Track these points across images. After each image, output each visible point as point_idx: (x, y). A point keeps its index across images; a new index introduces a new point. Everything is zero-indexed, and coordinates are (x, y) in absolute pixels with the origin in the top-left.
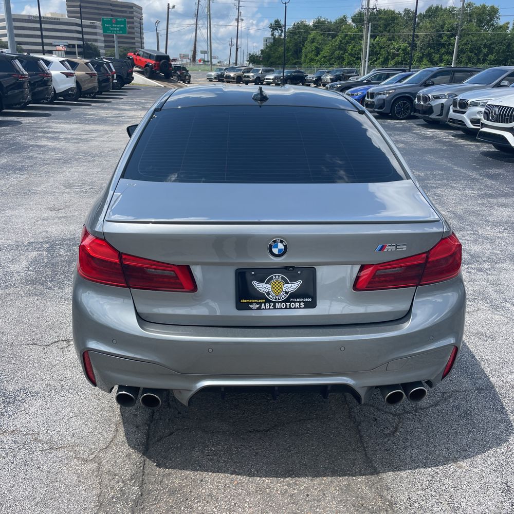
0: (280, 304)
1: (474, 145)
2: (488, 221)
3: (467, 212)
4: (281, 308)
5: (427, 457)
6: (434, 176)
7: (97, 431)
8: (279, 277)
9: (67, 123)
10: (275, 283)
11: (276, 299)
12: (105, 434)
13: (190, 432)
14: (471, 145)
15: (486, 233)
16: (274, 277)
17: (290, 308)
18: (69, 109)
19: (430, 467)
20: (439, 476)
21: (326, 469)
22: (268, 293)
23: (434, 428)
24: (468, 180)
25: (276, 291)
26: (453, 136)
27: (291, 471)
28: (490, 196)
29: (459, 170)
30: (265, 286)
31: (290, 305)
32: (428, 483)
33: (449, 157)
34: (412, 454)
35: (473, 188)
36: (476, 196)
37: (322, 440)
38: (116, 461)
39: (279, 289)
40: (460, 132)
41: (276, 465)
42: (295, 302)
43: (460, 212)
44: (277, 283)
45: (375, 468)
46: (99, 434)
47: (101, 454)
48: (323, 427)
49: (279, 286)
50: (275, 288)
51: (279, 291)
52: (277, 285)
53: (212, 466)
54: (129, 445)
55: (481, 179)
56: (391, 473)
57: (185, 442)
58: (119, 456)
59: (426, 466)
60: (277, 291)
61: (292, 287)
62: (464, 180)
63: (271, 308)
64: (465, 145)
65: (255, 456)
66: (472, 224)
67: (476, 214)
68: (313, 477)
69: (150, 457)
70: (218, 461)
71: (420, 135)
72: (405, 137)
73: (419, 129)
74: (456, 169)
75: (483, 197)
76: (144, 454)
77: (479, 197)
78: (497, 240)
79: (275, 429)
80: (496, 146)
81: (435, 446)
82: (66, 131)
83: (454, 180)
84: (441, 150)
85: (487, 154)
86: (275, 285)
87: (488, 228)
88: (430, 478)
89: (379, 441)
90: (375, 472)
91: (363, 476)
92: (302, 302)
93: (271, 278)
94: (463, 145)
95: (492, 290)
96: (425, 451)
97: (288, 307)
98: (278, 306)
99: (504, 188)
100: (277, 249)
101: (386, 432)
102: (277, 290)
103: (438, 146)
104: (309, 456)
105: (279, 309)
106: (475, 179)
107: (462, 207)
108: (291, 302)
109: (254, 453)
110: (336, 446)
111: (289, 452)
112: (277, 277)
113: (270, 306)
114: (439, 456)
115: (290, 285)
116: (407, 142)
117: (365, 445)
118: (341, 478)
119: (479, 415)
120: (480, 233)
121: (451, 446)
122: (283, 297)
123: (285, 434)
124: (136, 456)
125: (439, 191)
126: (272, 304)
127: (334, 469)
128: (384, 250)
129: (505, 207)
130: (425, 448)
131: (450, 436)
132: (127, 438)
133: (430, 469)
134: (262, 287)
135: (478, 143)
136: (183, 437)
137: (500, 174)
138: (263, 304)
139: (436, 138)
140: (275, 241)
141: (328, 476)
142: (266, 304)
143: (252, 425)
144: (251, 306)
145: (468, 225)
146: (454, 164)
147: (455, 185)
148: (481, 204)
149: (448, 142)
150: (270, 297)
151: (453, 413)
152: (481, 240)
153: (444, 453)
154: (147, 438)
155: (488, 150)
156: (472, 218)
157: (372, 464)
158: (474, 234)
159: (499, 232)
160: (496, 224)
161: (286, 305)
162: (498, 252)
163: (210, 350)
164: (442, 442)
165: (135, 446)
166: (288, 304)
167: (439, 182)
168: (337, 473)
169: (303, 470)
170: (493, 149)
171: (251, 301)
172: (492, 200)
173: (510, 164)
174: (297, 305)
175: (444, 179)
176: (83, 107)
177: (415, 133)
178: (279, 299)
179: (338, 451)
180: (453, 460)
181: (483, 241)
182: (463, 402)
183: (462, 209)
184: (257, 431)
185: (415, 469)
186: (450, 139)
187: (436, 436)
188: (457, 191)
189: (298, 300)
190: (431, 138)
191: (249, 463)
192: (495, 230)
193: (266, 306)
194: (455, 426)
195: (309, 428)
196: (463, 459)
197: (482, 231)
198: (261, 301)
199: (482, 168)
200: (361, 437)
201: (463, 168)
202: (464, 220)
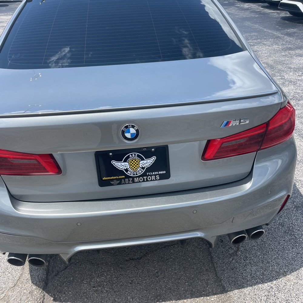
0: (138, 178)
1: (276, 12)
2: (290, 68)
3: (276, 62)
4: (139, 182)
5: (263, 273)
6: (252, 37)
7: (8, 271)
8: (135, 155)
9: (5, 15)
10: (132, 161)
11: (134, 174)
12: (14, 273)
13: (80, 265)
14: (274, 13)
15: (290, 77)
16: (131, 156)
17: (147, 181)
18: (8, 5)
19: (266, 283)
20: (273, 290)
21: (186, 291)
22: (127, 170)
23: (267, 246)
24: (274, 38)
25: (133, 168)
26: (262, 7)
27: (159, 295)
28: (290, 49)
29: (267, 32)
30: (123, 164)
31: (147, 179)
32: (265, 298)
33: (261, 22)
34: (252, 271)
35: (278, 44)
36: (281, 50)
37: (183, 264)
38: (21, 299)
39: (136, 166)
40: (266, 4)
41: (147, 291)
42: (151, 176)
43: (271, 62)
44: (134, 160)
45: (224, 288)
46: (9, 273)
47: (10, 293)
48: (182, 251)
49: (136, 163)
50: (133, 165)
51: (136, 167)
52: (134, 162)
53: (97, 297)
54: (32, 282)
55: (283, 37)
56: (236, 291)
57: (77, 275)
58: (24, 293)
59: (263, 282)
60: (135, 168)
61: (148, 162)
62: (272, 38)
63: (130, 182)
64: (270, 13)
65: (131, 283)
66: (280, 71)
67: (282, 63)
68: (176, 300)
69: (48, 292)
70: (102, 292)
71: (241, 8)
72: (230, 10)
73: (239, 3)
74: (266, 30)
75: (286, 50)
76: (44, 289)
77: (283, 50)
78: (298, 82)
79: (146, 256)
80: (291, 13)
81: (268, 262)
82: (4, 21)
83: (265, 39)
84: (255, 18)
85: (285, 19)
86: (133, 162)
87: (291, 74)
88: (266, 293)
89: (226, 260)
90: (224, 291)
91: (215, 295)
92: (158, 174)
93: (128, 157)
94: (269, 13)
95: (298, 122)
96: (262, 268)
97: (145, 180)
98: (136, 180)
99: (299, 42)
100: (130, 134)
101: (231, 252)
102: (134, 166)
103: (253, 15)
104: (173, 280)
105: (137, 182)
106: (279, 37)
107: (272, 59)
108: (148, 176)
109: (130, 282)
110: (194, 269)
111: (157, 277)
112: (133, 155)
113: (129, 181)
114: (272, 271)
115: (145, 162)
116: (232, 13)
117: (215, 266)
118: (198, 300)
119: (299, 230)
120: (286, 78)
121: (280, 261)
122: (140, 172)
123: (154, 261)
124: (38, 292)
125: (255, 48)
126: (131, 179)
127: (192, 291)
128: (229, 125)
129: (301, 57)
130: (261, 265)
131: (279, 252)
132: (31, 275)
133: (266, 284)
134: (120, 165)
135: (278, 11)
136: (75, 271)
137: (295, 33)
138: (123, 180)
139: (251, 9)
140: (127, 127)
141: (188, 298)
142: (126, 180)
143: (128, 254)
144: (112, 183)
145: (277, 72)
146: (265, 27)
147: (266, 43)
148: (285, 56)
149: (259, 12)
150: (129, 173)
151: (279, 230)
152: (287, 83)
153: (275, 268)
154: (47, 274)
155: (285, 16)
156: (280, 67)
157: (222, 283)
158: (282, 79)
159: (299, 76)
160: (296, 70)
161: (144, 179)
162: (299, 91)
163: (79, 224)
164: (273, 258)
165: (36, 283)
166: (145, 178)
167: (255, 41)
168: (195, 295)
169: (168, 294)
170: (288, 15)
171: (111, 178)
172: (291, 52)
173: (301, 24)
174: (153, 177)
175: (258, 39)
176: (17, 3)
177: (237, 7)
178: (136, 174)
179: (195, 273)
180: (283, 274)
181: (288, 84)
182: (286, 220)
183: (272, 60)
184: (132, 259)
185: (255, 285)
186: (260, 9)
187: (268, 252)
188: (267, 47)
189: (154, 173)
190: (247, 9)
191: (126, 291)
192: (296, 74)
193: (126, 181)
194: (282, 242)
195: (172, 253)
196: (291, 273)
197: (287, 76)
198: (121, 177)
199: (283, 29)
200: (212, 257)
201: (270, 30)
202: (274, 69)
